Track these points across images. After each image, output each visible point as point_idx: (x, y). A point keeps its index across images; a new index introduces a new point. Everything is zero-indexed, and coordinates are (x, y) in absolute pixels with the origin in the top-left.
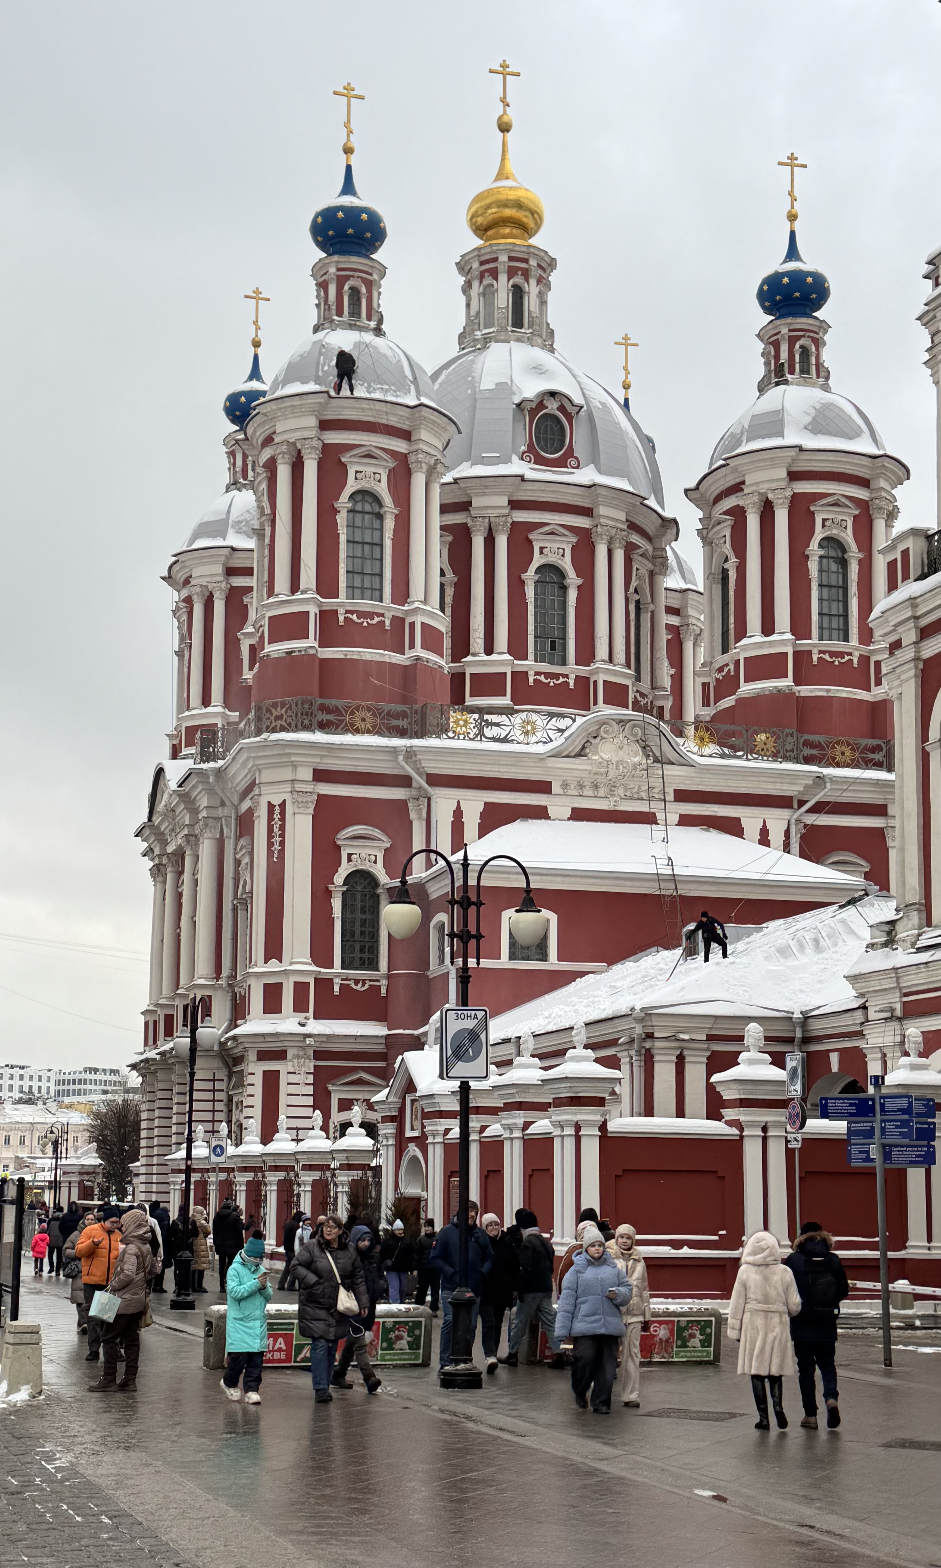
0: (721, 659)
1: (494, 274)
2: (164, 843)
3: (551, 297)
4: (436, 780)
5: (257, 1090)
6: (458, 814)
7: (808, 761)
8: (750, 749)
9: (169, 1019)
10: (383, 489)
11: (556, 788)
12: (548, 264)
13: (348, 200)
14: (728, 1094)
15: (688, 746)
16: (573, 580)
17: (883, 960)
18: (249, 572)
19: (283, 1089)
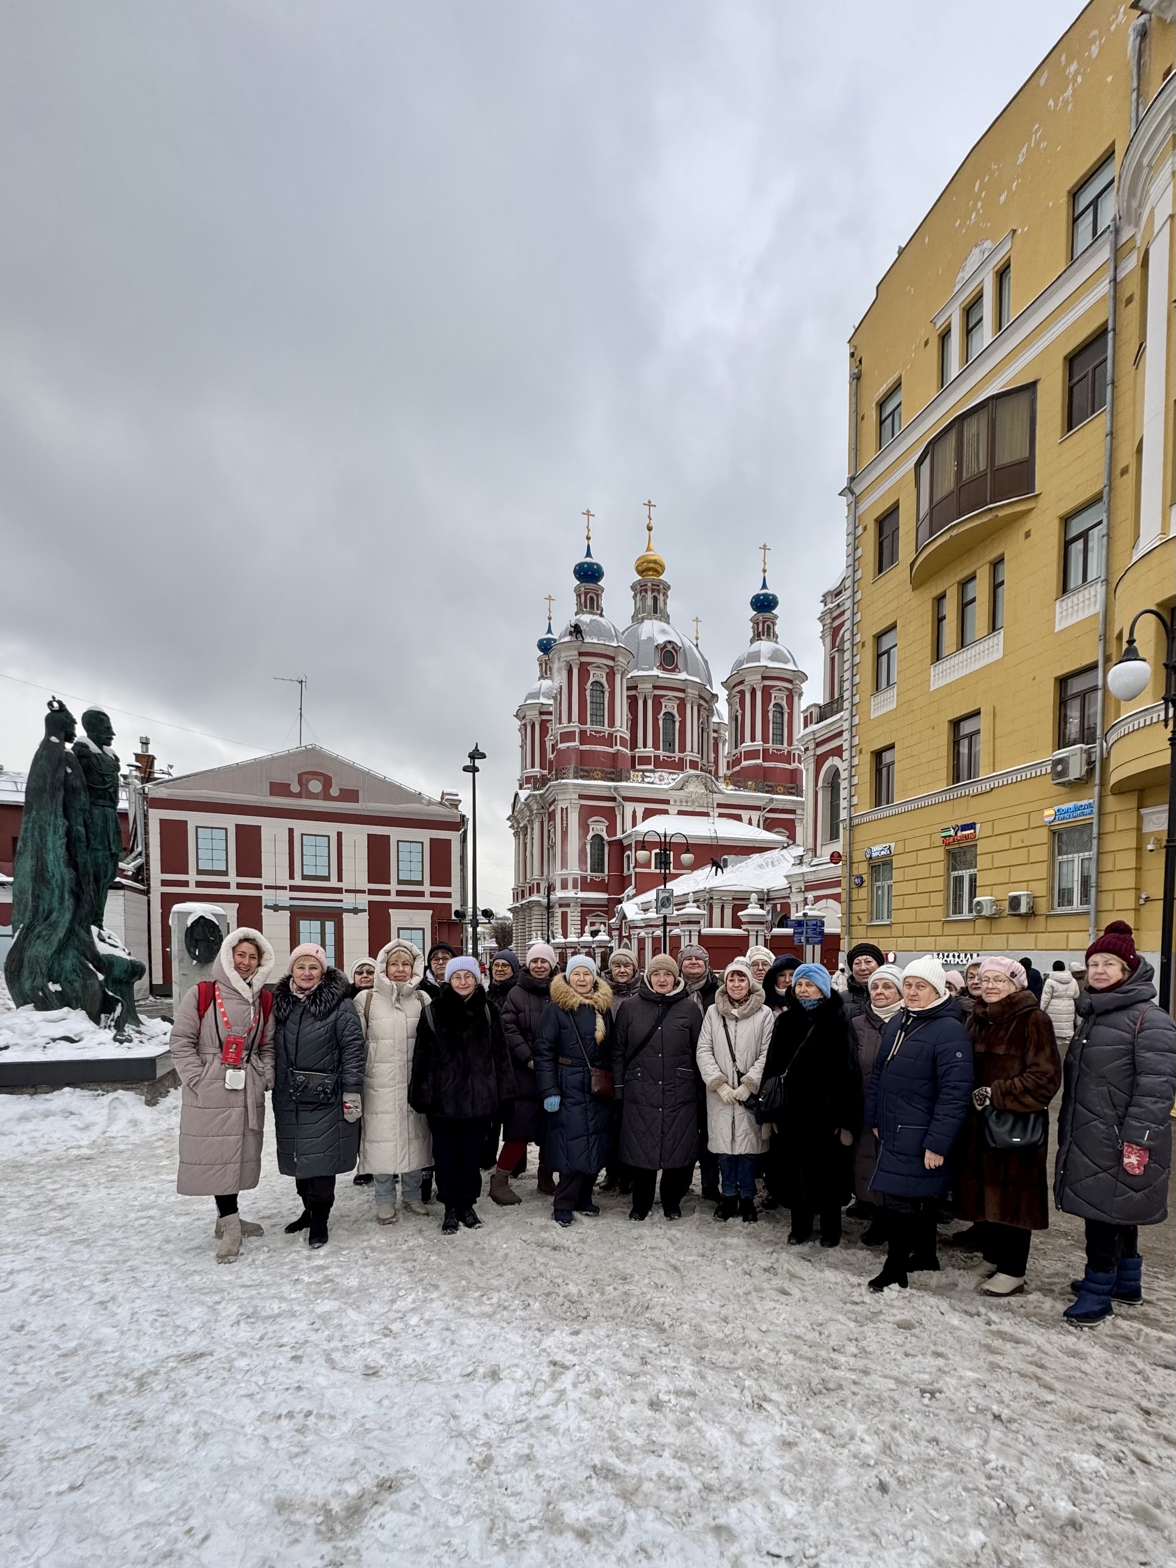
0: (734, 752)
1: (646, 591)
2: (519, 823)
3: (668, 601)
4: (626, 799)
5: (559, 919)
6: (634, 812)
7: (767, 792)
8: (746, 788)
9: (523, 891)
10: (604, 681)
11: (672, 802)
12: (667, 588)
13: (588, 560)
14: (743, 920)
15: (722, 786)
16: (677, 718)
17: (798, 870)
18: (550, 713)
19: (569, 918)
